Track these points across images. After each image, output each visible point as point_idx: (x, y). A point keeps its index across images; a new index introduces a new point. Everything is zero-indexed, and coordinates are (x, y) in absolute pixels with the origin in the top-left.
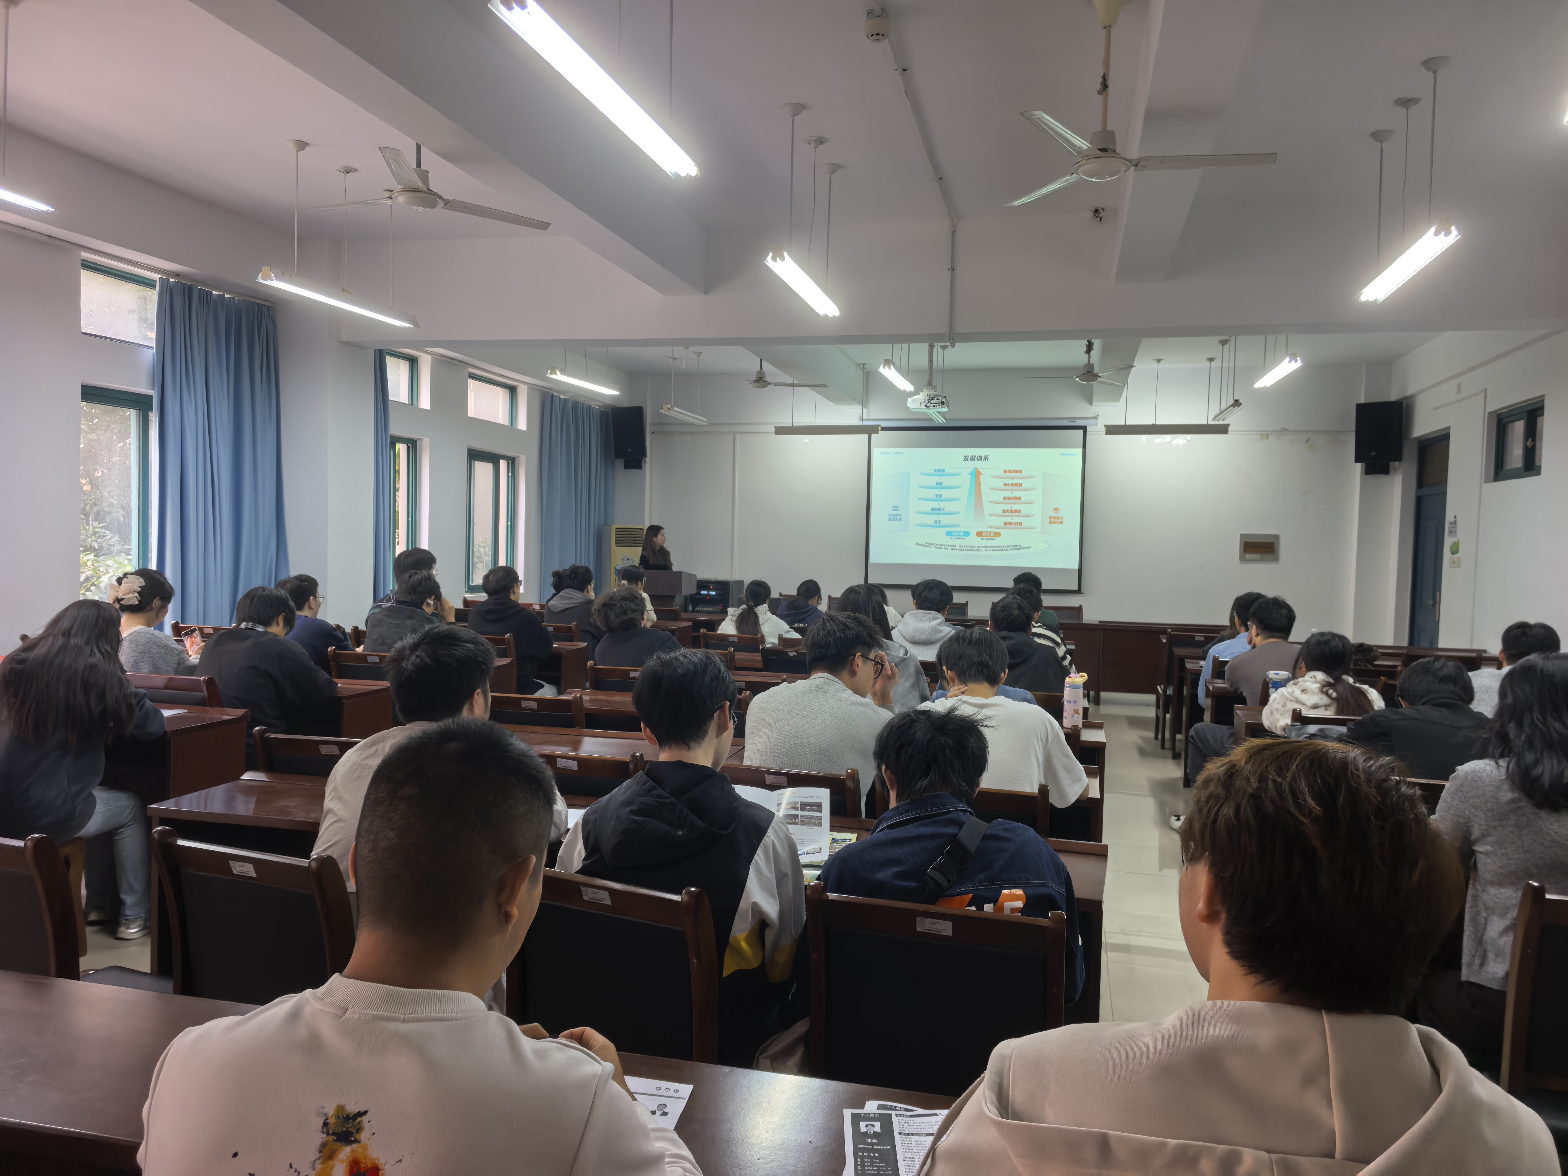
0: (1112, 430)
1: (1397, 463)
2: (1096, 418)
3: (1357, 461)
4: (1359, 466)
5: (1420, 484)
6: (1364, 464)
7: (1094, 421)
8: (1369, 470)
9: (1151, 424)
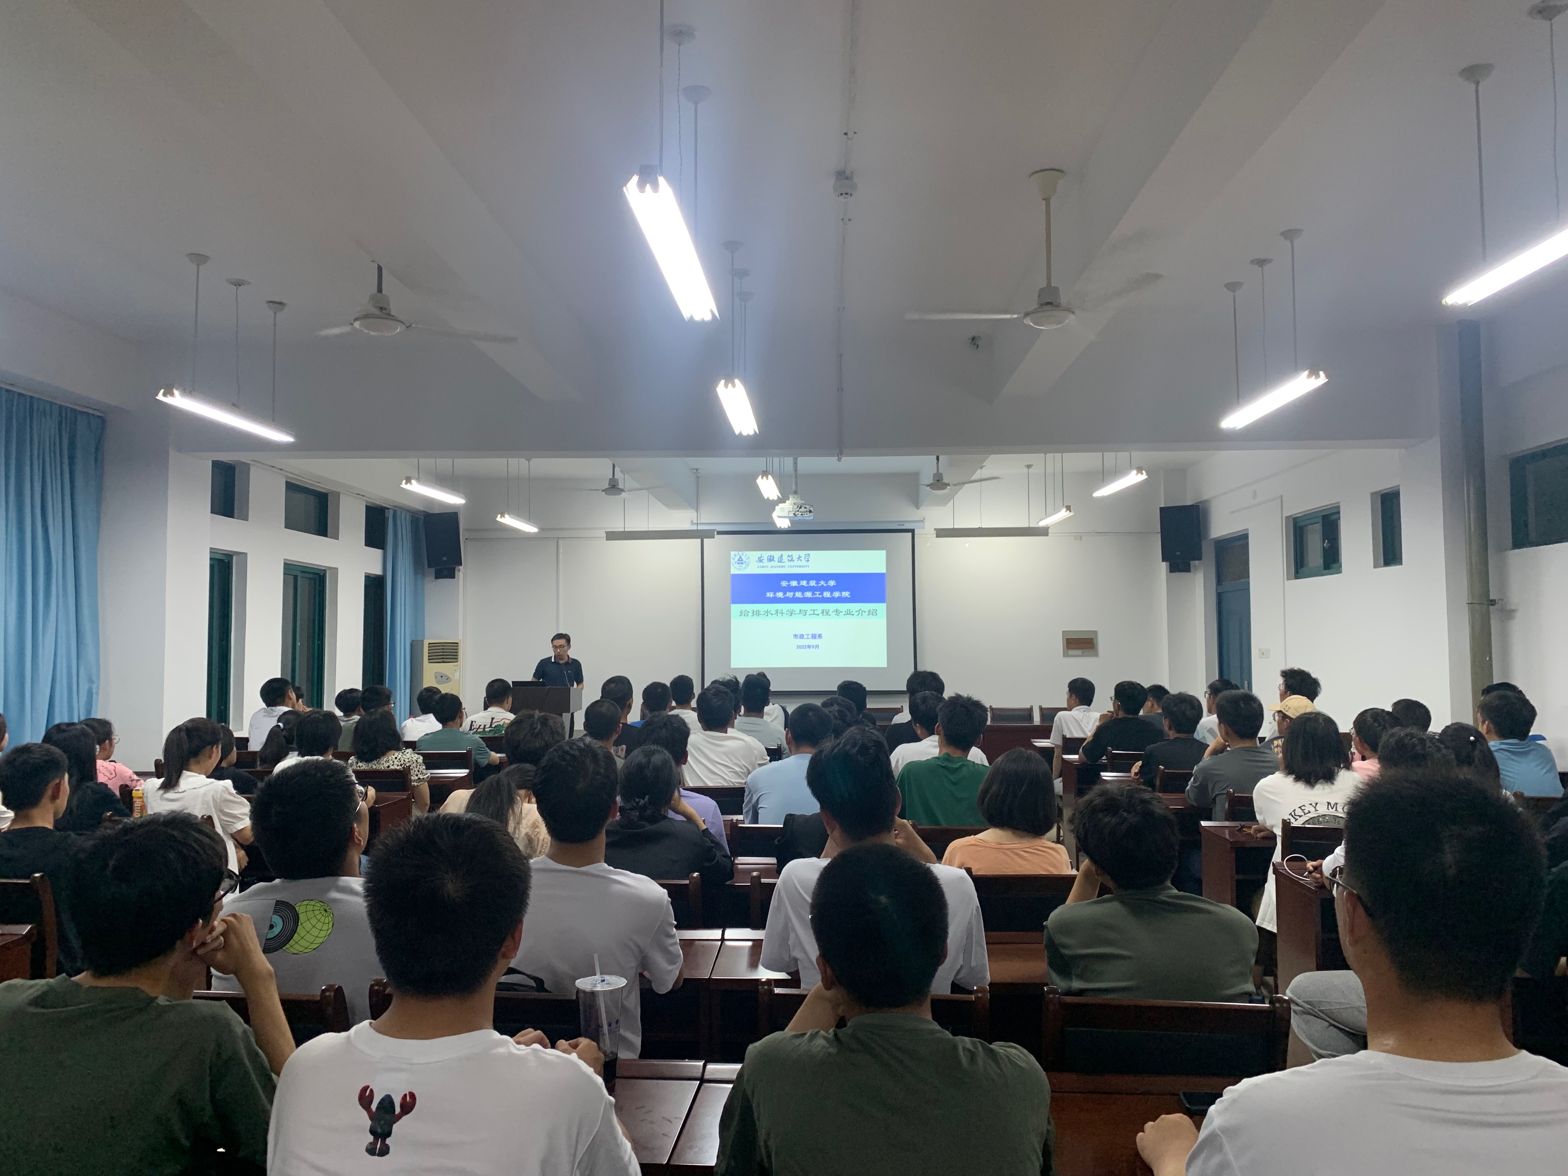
0: (942, 533)
1: (1197, 562)
2: (922, 521)
3: (1163, 561)
4: (1164, 566)
5: (1219, 582)
6: (1168, 563)
7: (922, 524)
8: (1175, 568)
9: (977, 527)
